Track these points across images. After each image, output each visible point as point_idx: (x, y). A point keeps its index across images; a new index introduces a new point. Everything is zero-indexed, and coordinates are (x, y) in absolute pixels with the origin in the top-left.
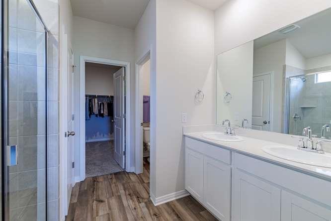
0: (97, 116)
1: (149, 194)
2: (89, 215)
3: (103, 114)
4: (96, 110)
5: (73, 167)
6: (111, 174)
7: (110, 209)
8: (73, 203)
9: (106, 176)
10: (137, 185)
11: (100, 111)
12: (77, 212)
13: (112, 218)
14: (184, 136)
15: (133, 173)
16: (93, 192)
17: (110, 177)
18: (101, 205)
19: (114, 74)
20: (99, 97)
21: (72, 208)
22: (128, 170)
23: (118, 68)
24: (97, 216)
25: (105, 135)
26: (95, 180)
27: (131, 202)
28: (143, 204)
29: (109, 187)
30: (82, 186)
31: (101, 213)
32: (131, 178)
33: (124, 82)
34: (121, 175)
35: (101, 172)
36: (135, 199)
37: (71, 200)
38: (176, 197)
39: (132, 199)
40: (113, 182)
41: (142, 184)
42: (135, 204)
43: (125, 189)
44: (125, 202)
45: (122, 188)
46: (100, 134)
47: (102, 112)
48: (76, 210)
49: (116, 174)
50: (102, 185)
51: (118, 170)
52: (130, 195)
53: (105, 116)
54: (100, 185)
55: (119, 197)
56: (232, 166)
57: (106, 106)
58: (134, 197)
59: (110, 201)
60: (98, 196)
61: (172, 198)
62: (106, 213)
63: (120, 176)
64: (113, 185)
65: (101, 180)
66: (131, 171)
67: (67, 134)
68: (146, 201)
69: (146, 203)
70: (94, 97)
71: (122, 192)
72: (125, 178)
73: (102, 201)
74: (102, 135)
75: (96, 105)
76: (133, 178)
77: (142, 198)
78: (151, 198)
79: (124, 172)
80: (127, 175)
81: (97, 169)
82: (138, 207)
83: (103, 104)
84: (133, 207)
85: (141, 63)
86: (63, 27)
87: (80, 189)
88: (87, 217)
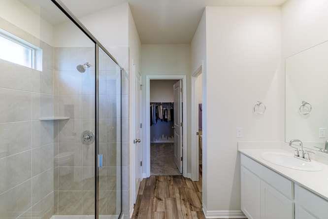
0: (162, 120)
1: (201, 204)
2: (150, 208)
3: (167, 119)
4: (161, 116)
5: (141, 165)
6: (170, 176)
7: (166, 208)
8: (140, 195)
9: (166, 178)
10: (191, 191)
11: (164, 116)
12: (142, 204)
13: (167, 216)
14: (239, 153)
15: (189, 179)
16: (155, 189)
17: (169, 178)
18: (159, 203)
19: (174, 86)
20: (164, 104)
21: (139, 199)
22: (185, 175)
23: (176, 81)
24: (156, 211)
25: (169, 138)
26: (157, 179)
27: (184, 207)
28: (194, 213)
29: (167, 188)
30: (148, 182)
31: (159, 210)
32: (187, 183)
33: (181, 93)
34: (178, 178)
35: (162, 172)
36: (188, 206)
37: (139, 192)
38: (230, 215)
39: (185, 205)
40: (171, 184)
41: (196, 191)
42: (187, 211)
43: (180, 193)
44: (179, 206)
45: (178, 191)
46: (165, 137)
47: (166, 117)
48: (142, 202)
49: (175, 177)
50: (162, 185)
51: (176, 173)
52: (184, 200)
53: (168, 121)
54: (160, 184)
55: (174, 200)
56: (295, 201)
57: (169, 112)
58: (188, 203)
59: (167, 202)
60: (158, 194)
61: (225, 215)
62: (162, 211)
63: (177, 180)
64: (171, 187)
65: (162, 179)
66: (188, 177)
67: (135, 141)
68: (198, 210)
69: (197, 212)
70: (160, 104)
71: (177, 195)
72: (182, 183)
73: (160, 199)
74: (166, 137)
75: (161, 111)
76: (189, 184)
77: (195, 207)
78: (203, 209)
79: (181, 177)
80: (184, 180)
81: (160, 170)
82: (190, 214)
83: (167, 110)
84: (186, 213)
85: (196, 75)
86: (132, 61)
87: (145, 184)
88: (148, 209)
